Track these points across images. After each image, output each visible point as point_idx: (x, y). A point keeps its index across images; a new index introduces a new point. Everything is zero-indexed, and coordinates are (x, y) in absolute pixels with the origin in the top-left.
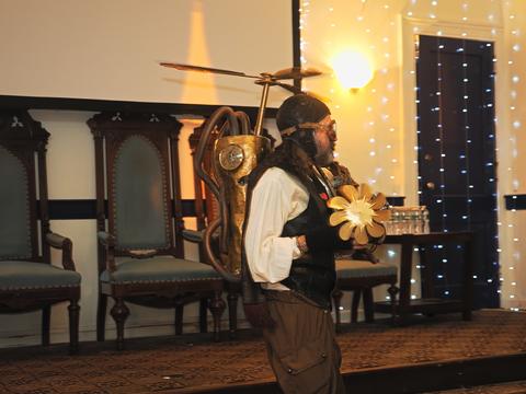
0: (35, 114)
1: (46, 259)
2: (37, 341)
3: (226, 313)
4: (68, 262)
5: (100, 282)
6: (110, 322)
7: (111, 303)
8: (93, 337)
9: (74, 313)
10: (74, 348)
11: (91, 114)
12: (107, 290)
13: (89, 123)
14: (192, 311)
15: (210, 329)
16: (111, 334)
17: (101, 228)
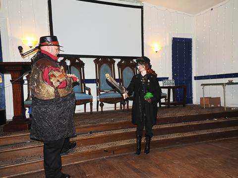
0: (81, 59)
1: (85, 93)
2: (83, 111)
3: (126, 105)
4: (90, 93)
5: (97, 98)
6: (99, 107)
7: (100, 103)
8: (96, 110)
9: (91, 105)
10: (91, 113)
11: (94, 59)
12: (99, 100)
13: (94, 61)
14: (118, 104)
15: (123, 109)
16: (100, 110)
17: (97, 86)
